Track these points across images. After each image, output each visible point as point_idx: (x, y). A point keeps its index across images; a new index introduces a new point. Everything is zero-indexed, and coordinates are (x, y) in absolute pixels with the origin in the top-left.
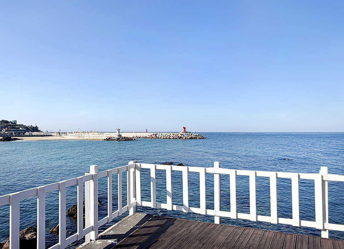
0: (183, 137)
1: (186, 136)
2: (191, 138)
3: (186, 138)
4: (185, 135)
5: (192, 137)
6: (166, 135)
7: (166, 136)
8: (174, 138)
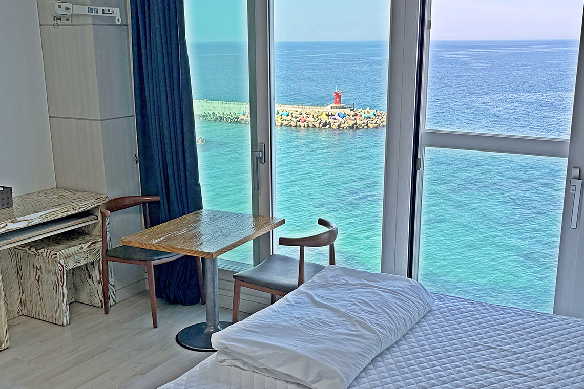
0: (332, 121)
1: (340, 119)
2: (353, 125)
3: (339, 126)
4: (338, 118)
5: (356, 124)
6: (288, 115)
7: (289, 118)
8: (308, 126)
